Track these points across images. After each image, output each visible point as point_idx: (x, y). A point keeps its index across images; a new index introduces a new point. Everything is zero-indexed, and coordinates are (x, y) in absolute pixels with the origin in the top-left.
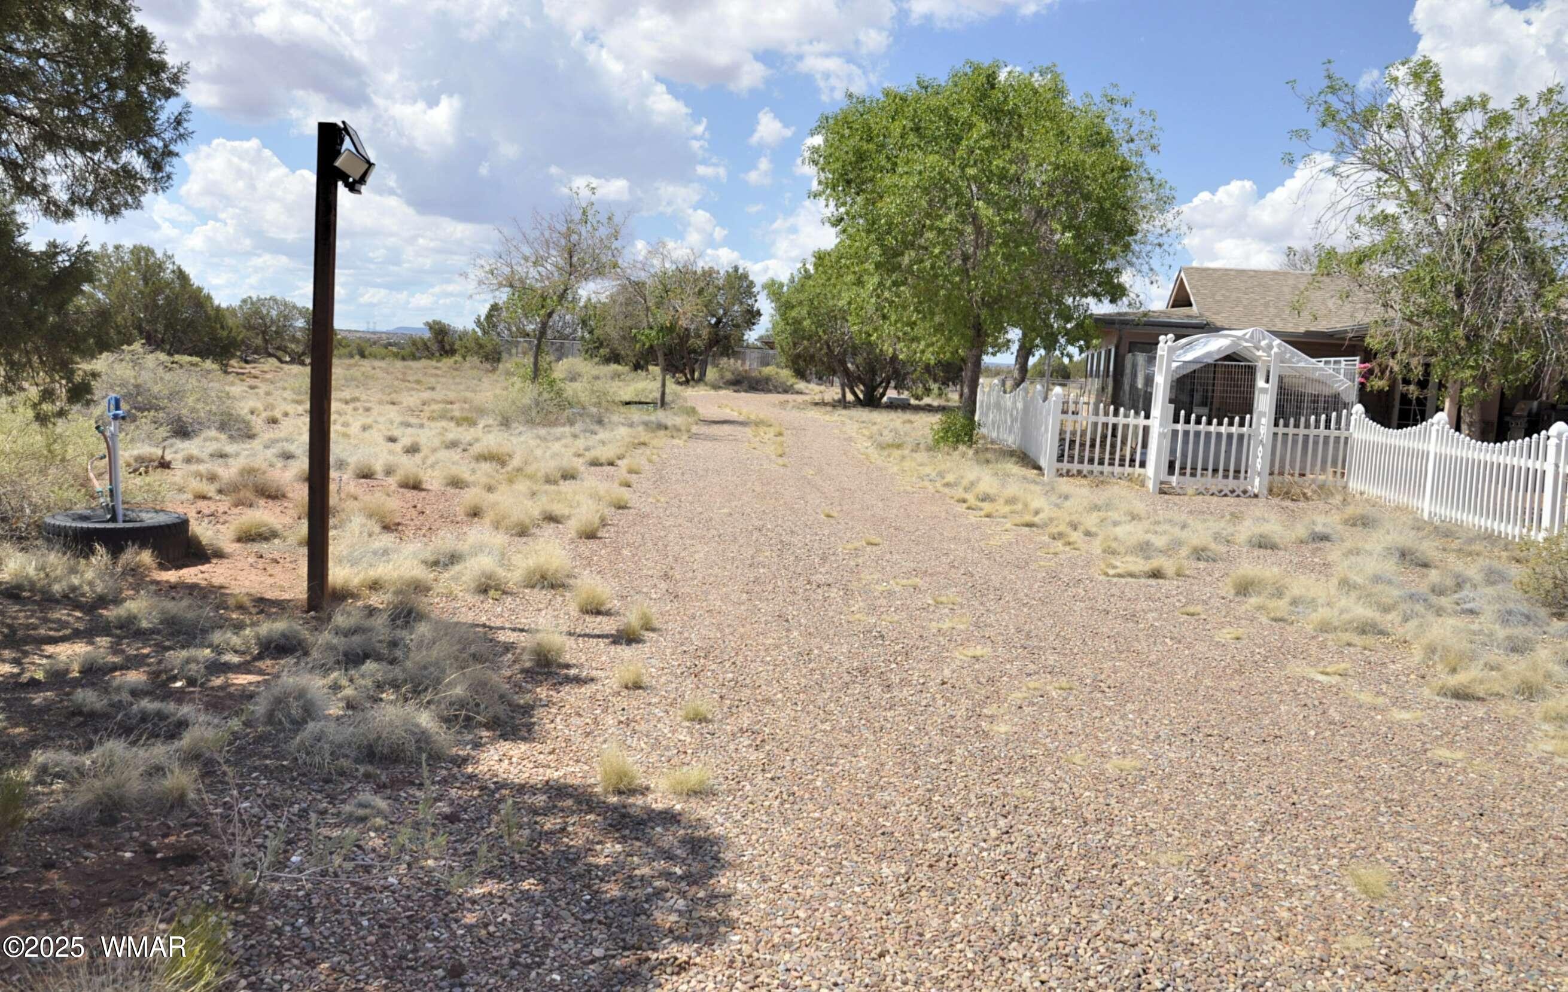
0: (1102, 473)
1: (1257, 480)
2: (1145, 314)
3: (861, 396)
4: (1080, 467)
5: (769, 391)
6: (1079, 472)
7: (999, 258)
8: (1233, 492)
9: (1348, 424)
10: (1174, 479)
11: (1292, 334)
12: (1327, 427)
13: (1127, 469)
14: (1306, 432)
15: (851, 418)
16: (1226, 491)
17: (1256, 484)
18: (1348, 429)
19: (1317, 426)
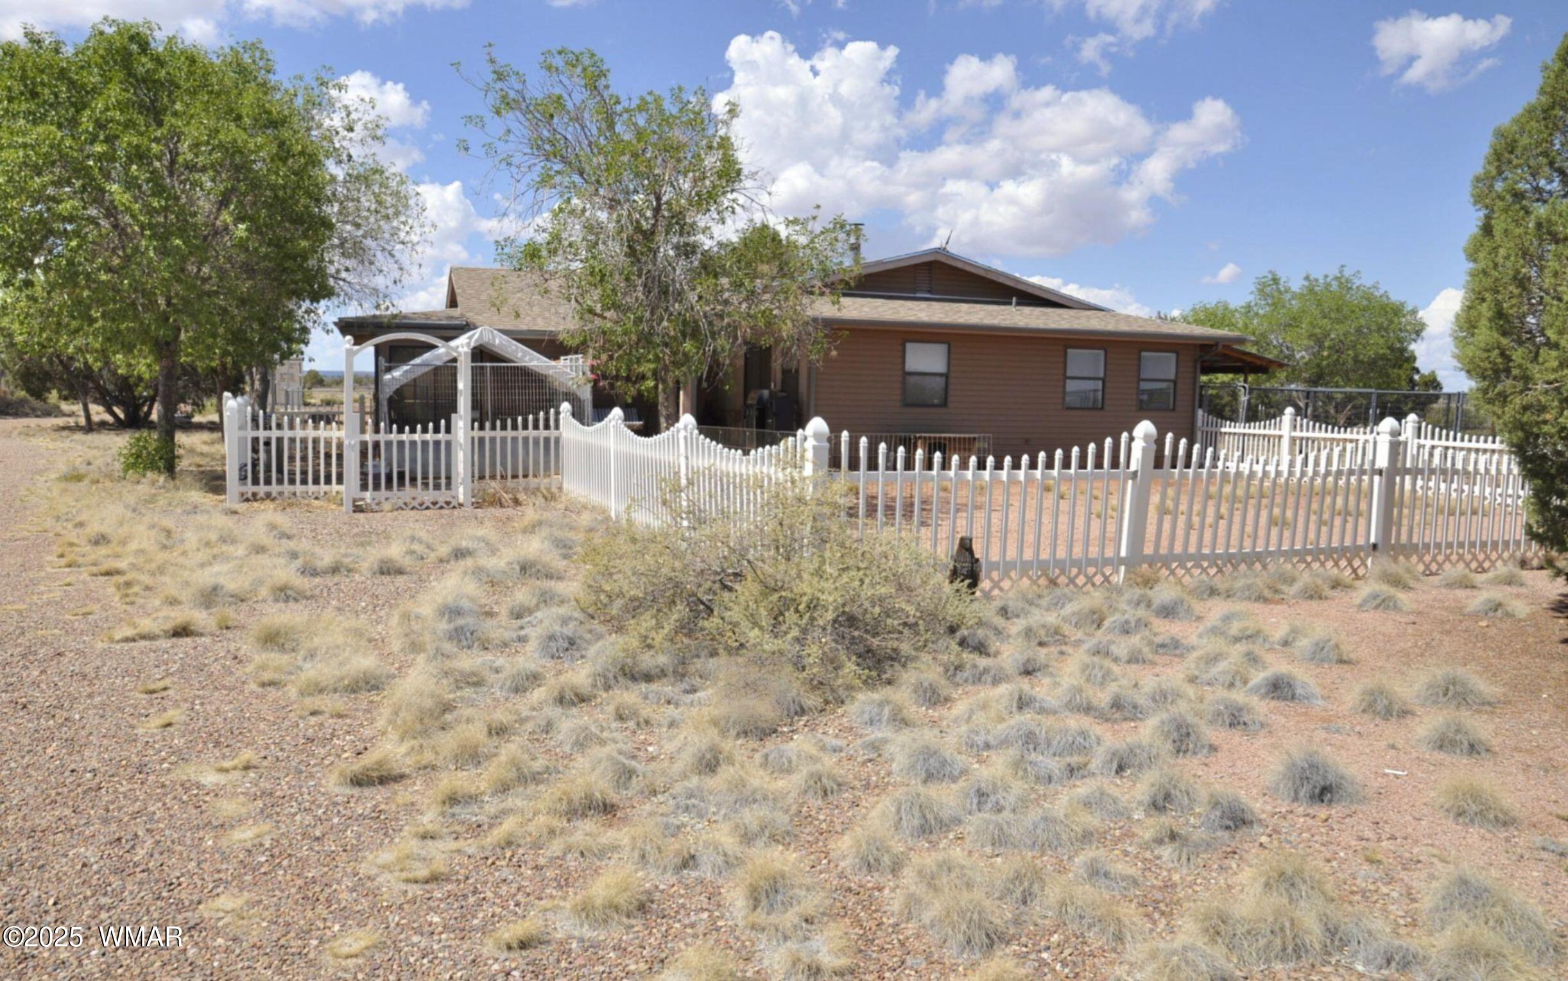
0: (294, 494)
1: (461, 490)
2: (395, 316)
3: (122, 416)
4: (267, 488)
5: (26, 415)
6: (268, 495)
7: (152, 254)
8: (434, 504)
9: (557, 421)
10: (368, 495)
11: (521, 332)
12: (536, 427)
13: (323, 487)
14: (514, 433)
15: (83, 443)
16: (428, 504)
17: (461, 493)
18: (557, 427)
19: (525, 427)
